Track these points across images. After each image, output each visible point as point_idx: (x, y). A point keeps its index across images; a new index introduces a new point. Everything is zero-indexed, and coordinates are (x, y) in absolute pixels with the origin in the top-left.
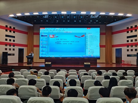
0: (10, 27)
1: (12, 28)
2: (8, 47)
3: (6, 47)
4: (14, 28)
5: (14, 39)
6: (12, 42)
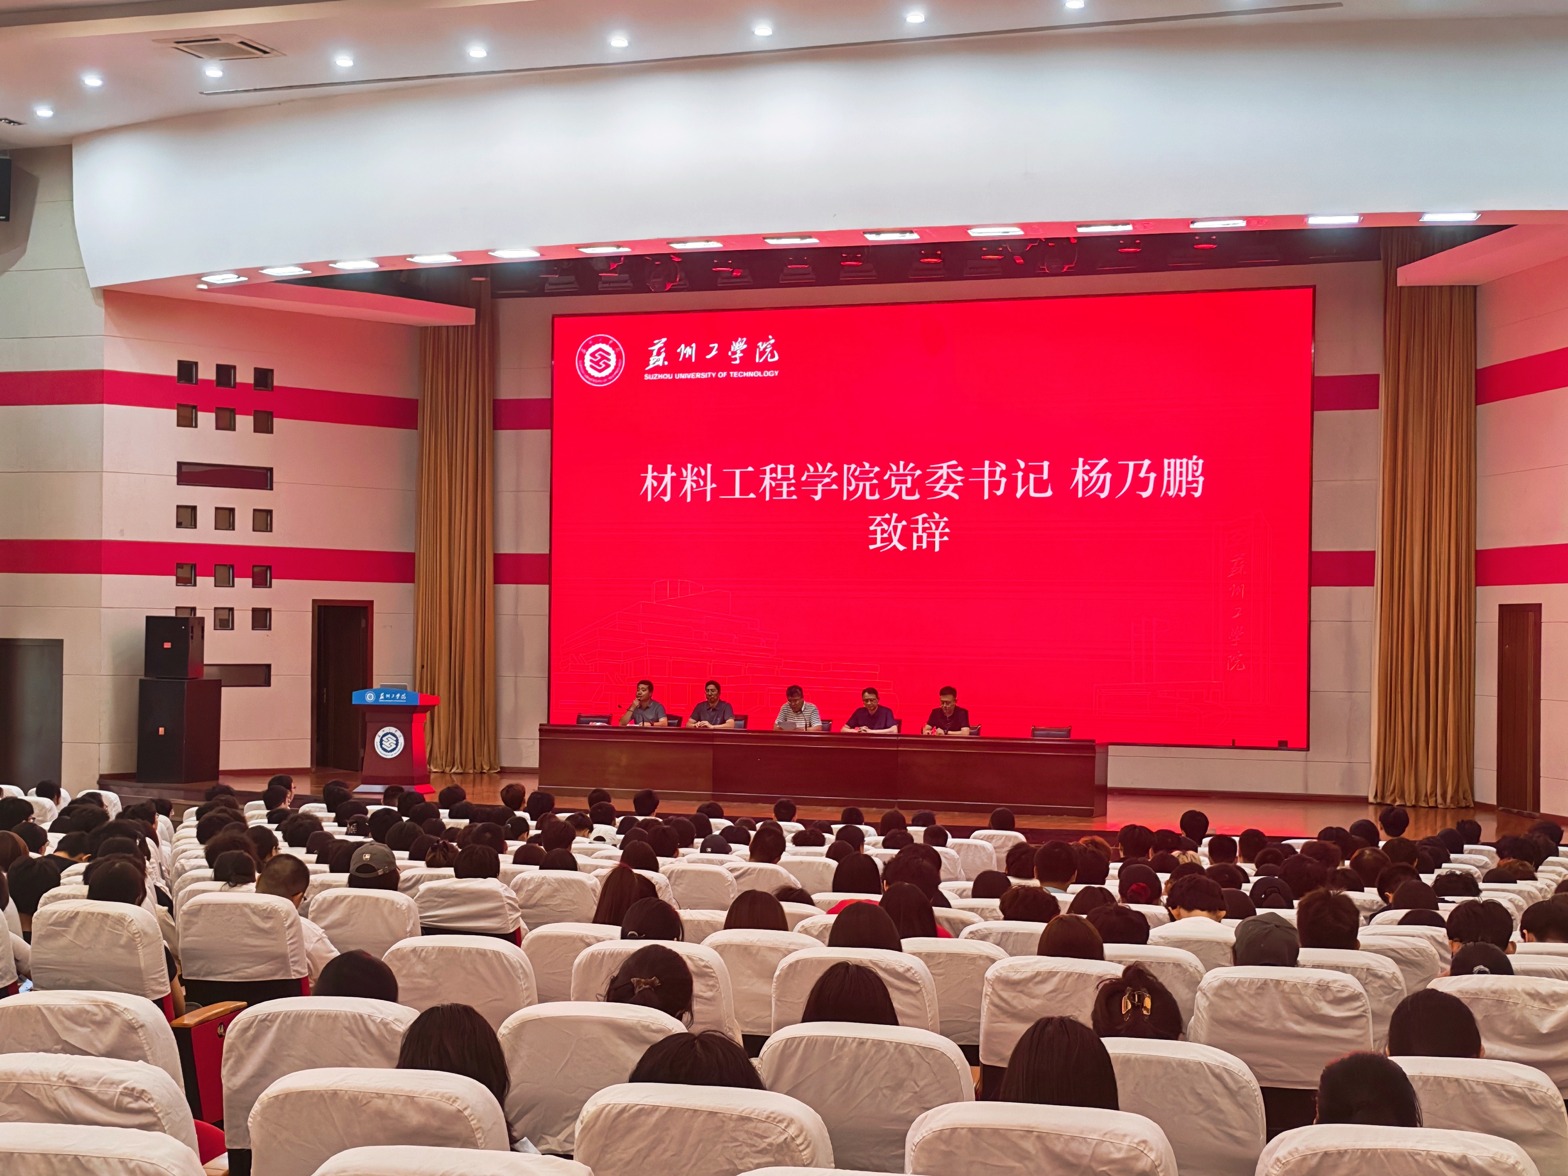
0: (225, 372)
1: (244, 375)
2: (205, 594)
3: (187, 595)
4: (263, 377)
5: (259, 498)
6: (243, 533)
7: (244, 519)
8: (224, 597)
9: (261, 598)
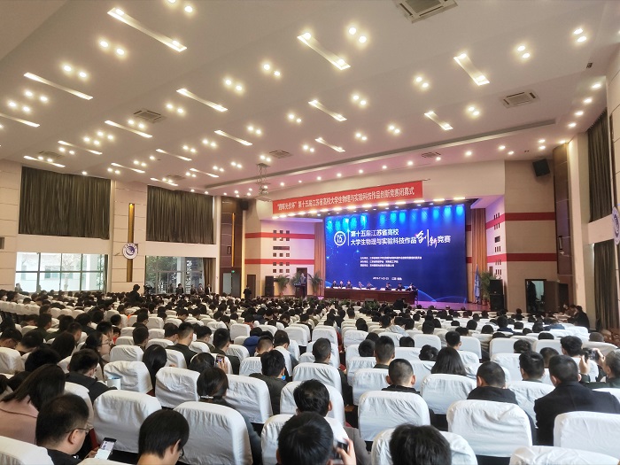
0: (281, 232)
1: (285, 232)
2: (278, 267)
3: (275, 267)
4: (288, 232)
5: (287, 252)
6: (284, 257)
7: (284, 255)
8: (281, 267)
9: (288, 267)
